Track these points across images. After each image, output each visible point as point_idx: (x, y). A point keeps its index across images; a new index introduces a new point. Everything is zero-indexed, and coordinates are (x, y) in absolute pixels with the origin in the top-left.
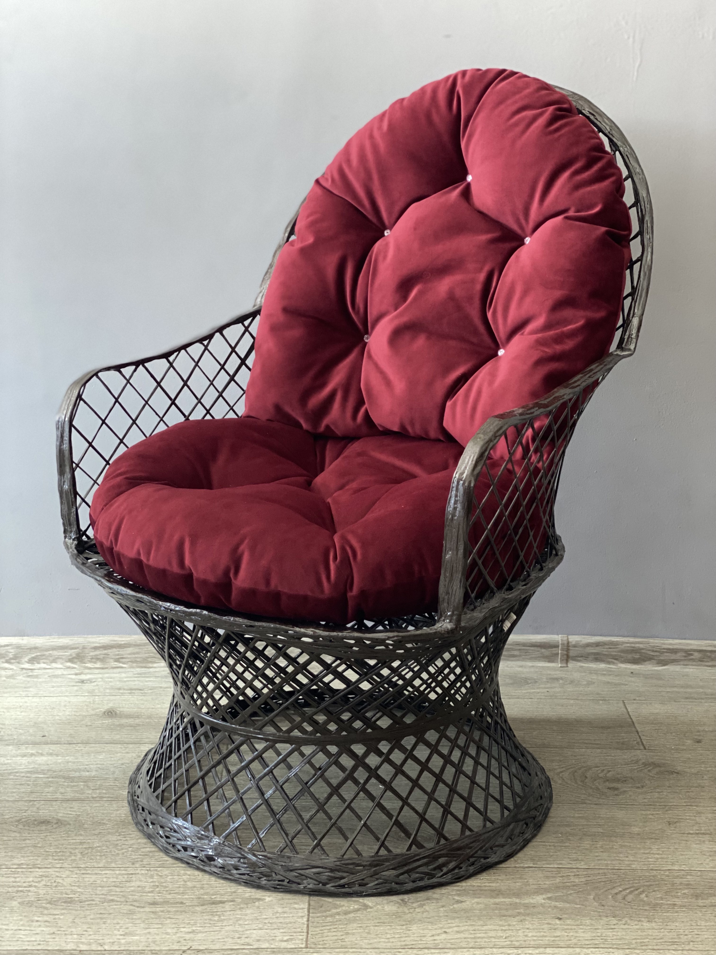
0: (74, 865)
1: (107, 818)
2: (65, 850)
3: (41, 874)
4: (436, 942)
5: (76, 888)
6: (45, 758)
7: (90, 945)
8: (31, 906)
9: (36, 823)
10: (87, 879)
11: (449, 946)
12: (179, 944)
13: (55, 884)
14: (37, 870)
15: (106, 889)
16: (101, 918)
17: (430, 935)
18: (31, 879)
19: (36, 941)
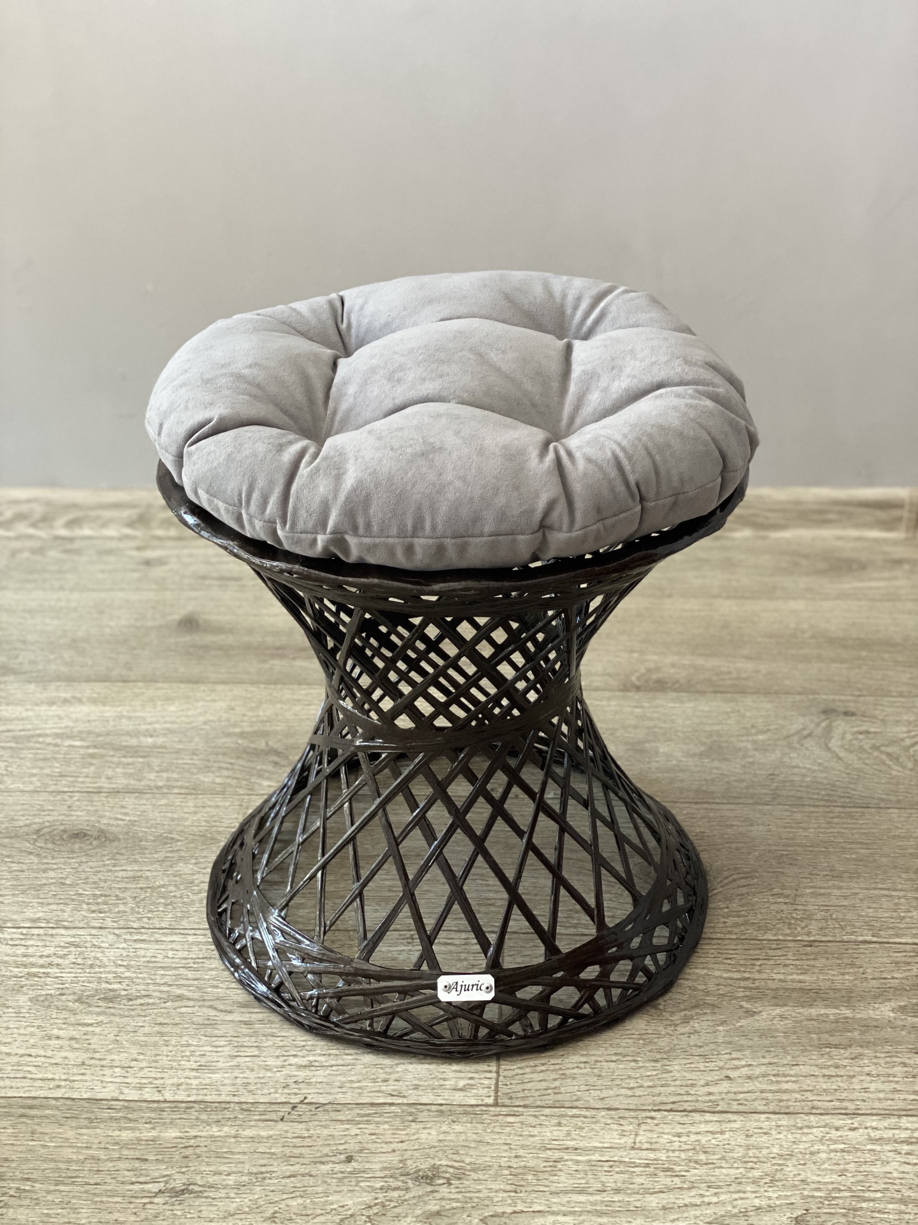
0: (122, 923)
1: (179, 829)
2: (107, 893)
3: (69, 939)
4: (712, 1098)
5: (122, 969)
6: (85, 709)
7: (140, 1089)
8: (49, 1006)
9: (65, 837)
10: (142, 952)
11: (735, 1107)
12: (286, 1091)
13: (90, 963)
14: (63, 931)
15: (170, 973)
16: (162, 1034)
17: (702, 1082)
18: (51, 951)
19: (53, 1079)
